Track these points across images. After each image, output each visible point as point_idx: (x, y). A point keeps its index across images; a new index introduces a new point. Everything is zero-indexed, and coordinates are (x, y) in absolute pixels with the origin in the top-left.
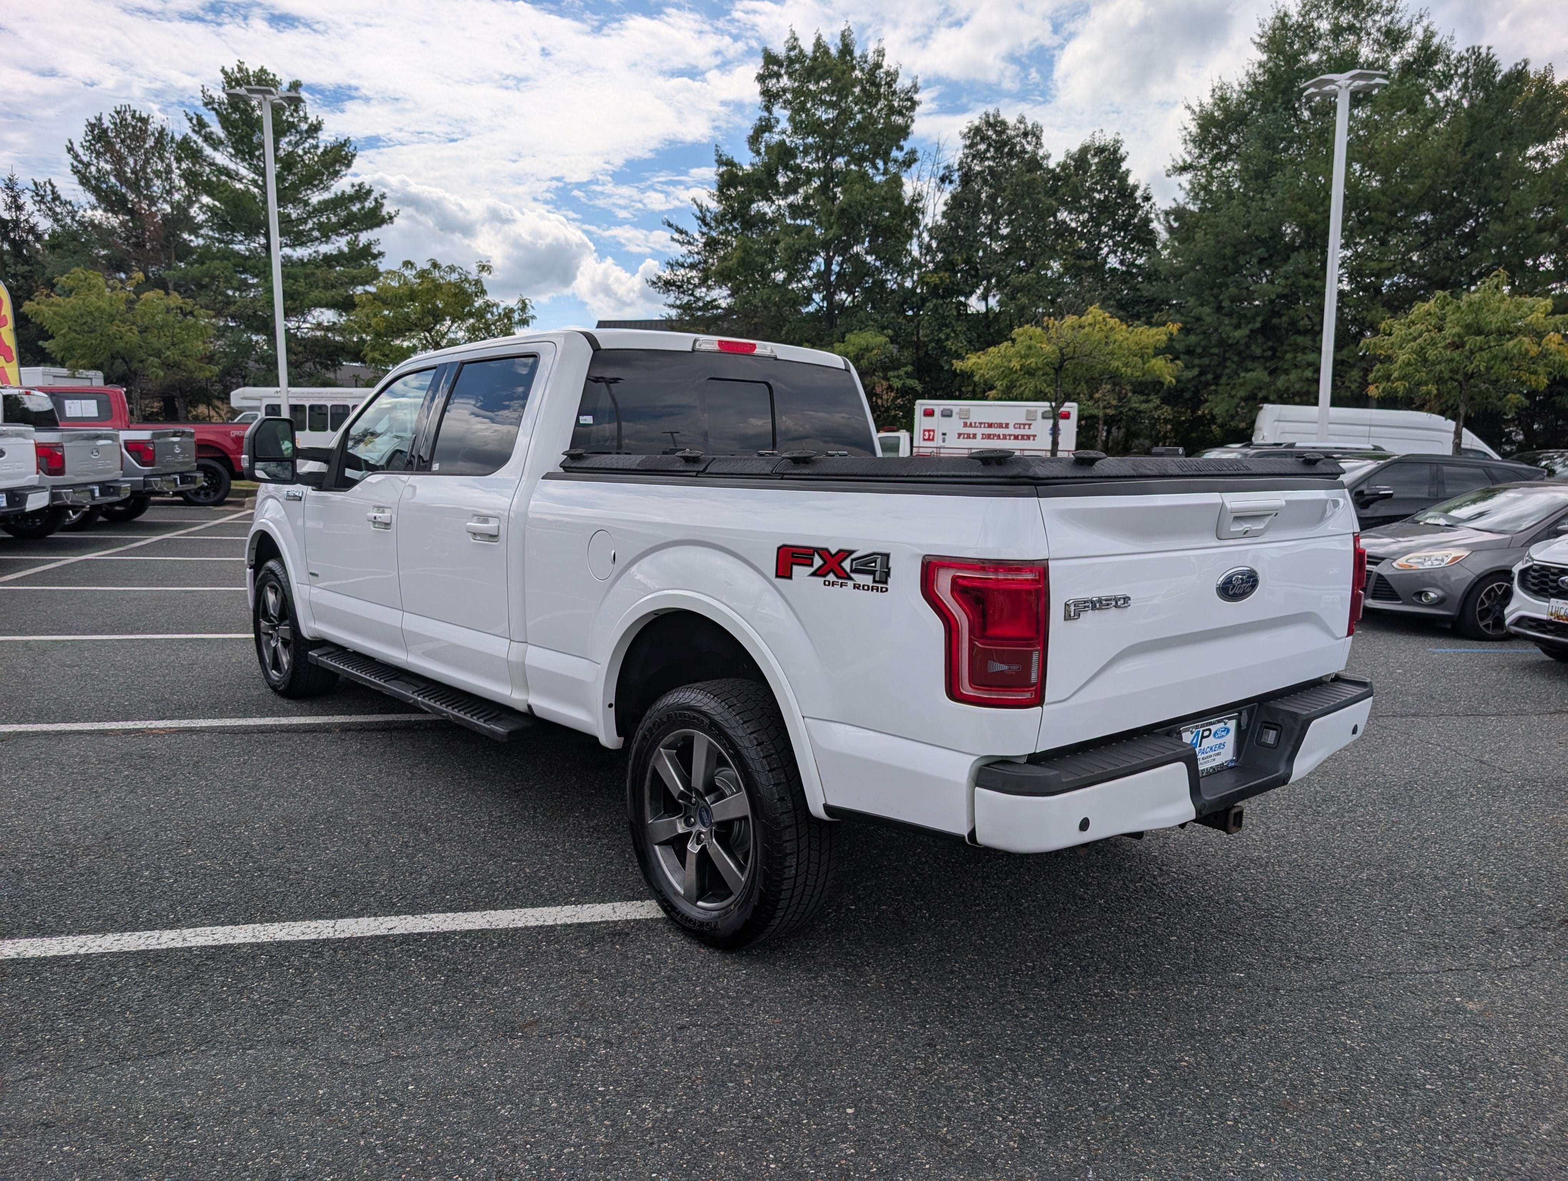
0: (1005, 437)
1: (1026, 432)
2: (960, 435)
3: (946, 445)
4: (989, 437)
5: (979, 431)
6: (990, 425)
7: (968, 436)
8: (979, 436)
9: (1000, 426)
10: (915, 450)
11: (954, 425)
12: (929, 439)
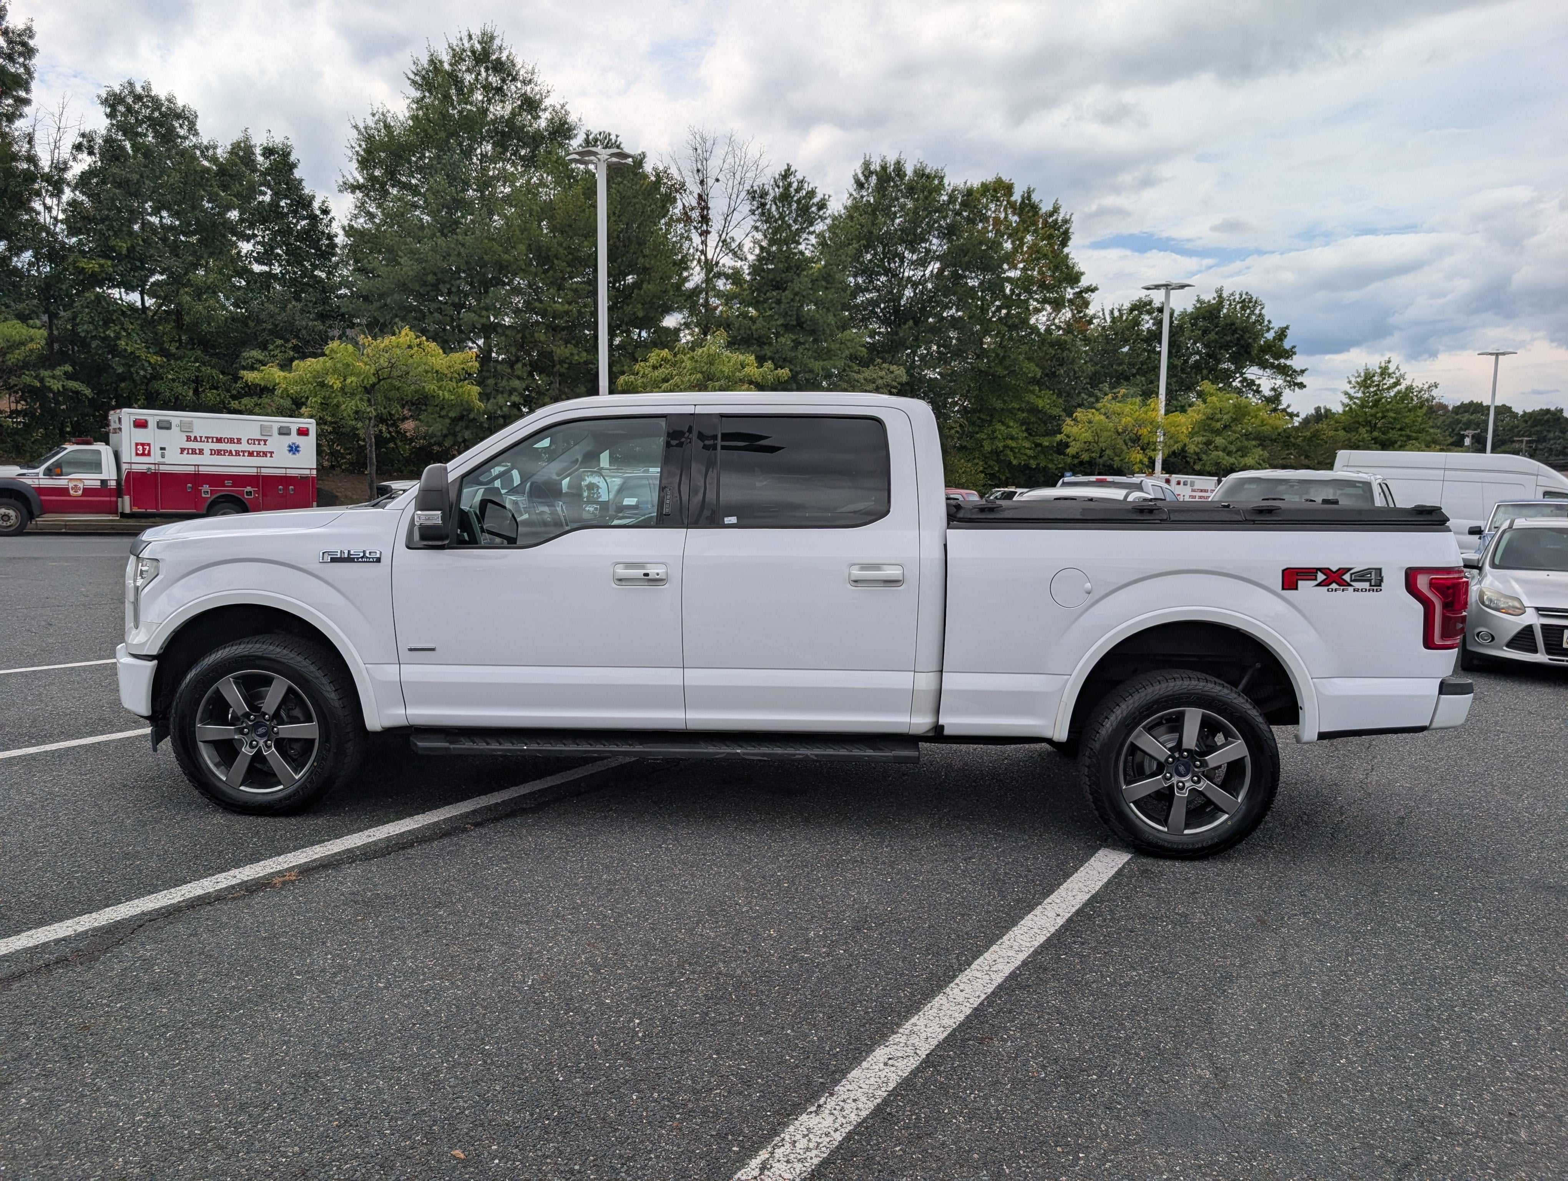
0: (237, 453)
1: (262, 448)
2: (182, 450)
3: (166, 460)
4: (218, 452)
5: (207, 447)
6: (219, 440)
7: (194, 452)
8: (207, 452)
9: (231, 441)
10: (124, 467)
11: (174, 440)
12: (143, 454)
